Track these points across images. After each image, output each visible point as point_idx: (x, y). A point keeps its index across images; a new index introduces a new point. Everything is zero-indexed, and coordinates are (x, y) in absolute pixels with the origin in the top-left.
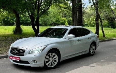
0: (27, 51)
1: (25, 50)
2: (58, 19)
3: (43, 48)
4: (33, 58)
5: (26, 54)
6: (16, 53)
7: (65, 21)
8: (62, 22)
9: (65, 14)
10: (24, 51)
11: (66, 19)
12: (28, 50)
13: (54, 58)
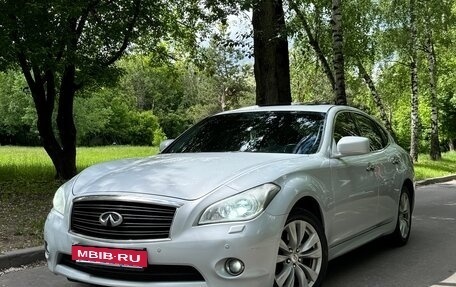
0: (186, 209)
1: (173, 209)
2: (120, 114)
3: (266, 194)
4: (221, 244)
5: (183, 228)
6: (117, 228)
7: (149, 124)
8: (137, 129)
9: (148, 96)
10: (170, 211)
11: (153, 116)
12: (192, 205)
13: (306, 247)
